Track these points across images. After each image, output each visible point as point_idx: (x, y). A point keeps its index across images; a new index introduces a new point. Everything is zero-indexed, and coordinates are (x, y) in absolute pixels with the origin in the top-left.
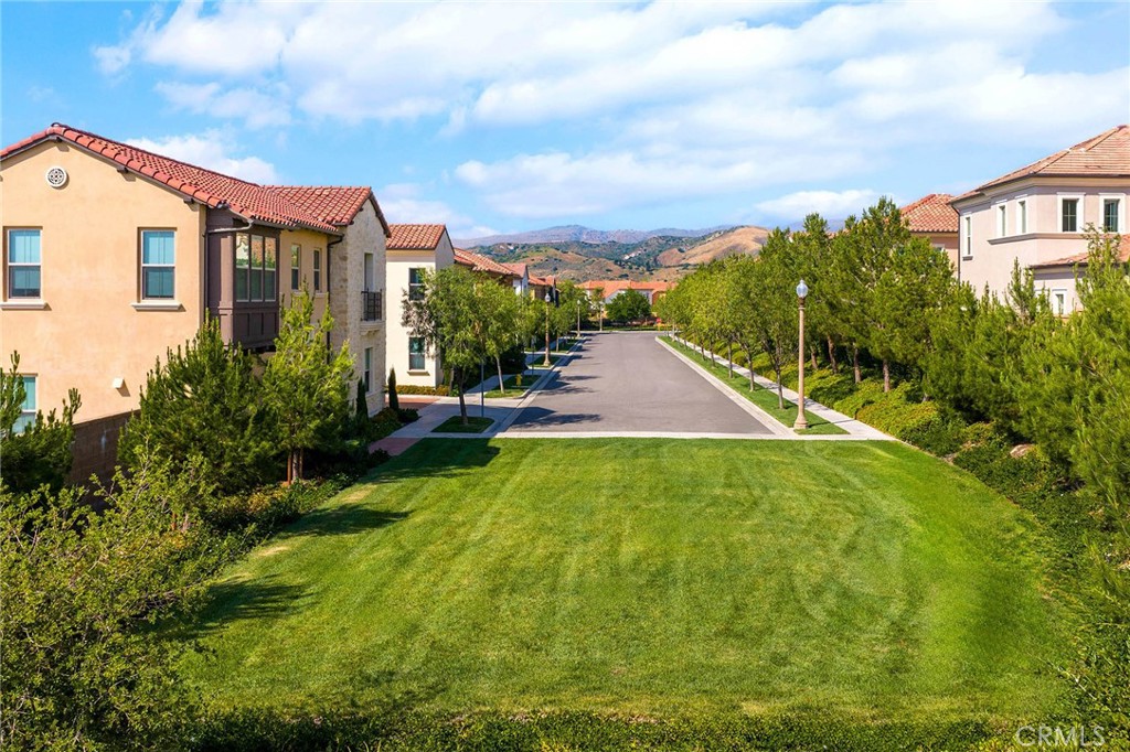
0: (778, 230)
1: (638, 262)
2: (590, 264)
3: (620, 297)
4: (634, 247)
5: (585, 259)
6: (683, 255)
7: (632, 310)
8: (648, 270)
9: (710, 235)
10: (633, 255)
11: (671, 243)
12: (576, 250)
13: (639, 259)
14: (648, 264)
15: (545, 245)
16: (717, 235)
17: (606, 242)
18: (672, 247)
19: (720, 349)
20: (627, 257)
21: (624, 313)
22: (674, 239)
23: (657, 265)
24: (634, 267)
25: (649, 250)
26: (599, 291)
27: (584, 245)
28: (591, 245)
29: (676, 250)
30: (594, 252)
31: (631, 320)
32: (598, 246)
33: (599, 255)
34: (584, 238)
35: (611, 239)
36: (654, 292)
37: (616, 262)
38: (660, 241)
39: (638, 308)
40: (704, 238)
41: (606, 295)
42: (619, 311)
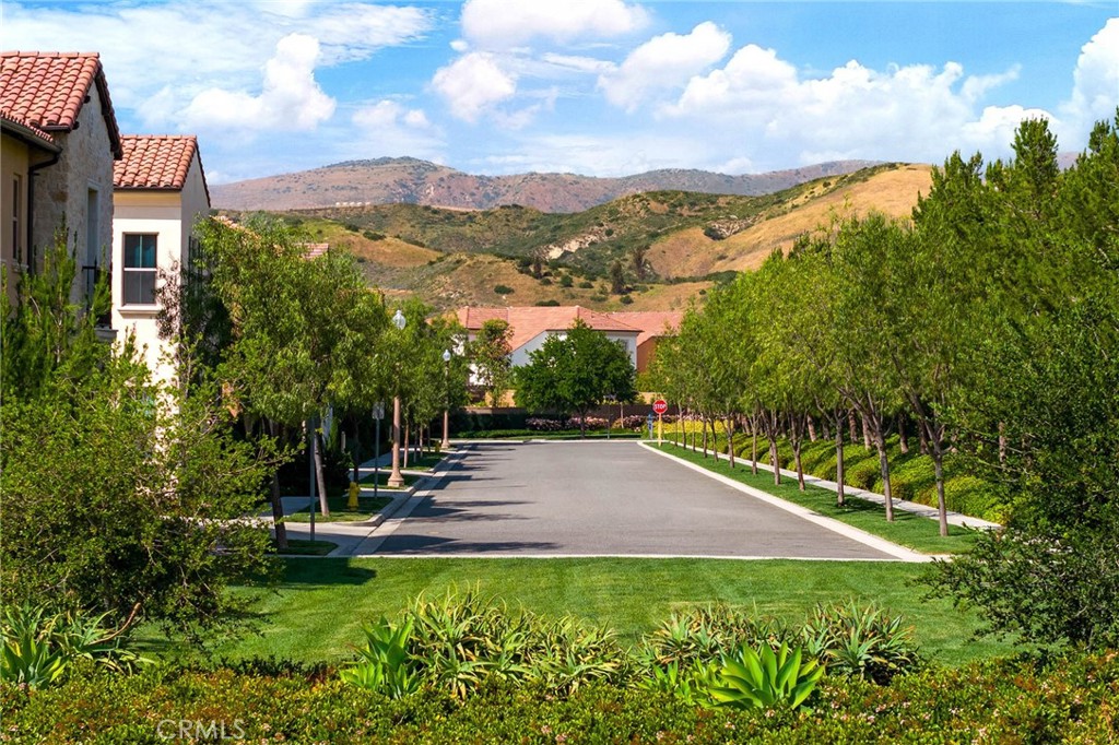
0: (956, 159)
1: (588, 267)
2: (450, 270)
3: (554, 348)
4: (577, 224)
5: (433, 255)
6: (719, 247)
7: (586, 382)
8: (618, 290)
9: (799, 188)
10: (573, 246)
11: (685, 211)
12: (407, 229)
13: (592, 257)
14: (617, 271)
15: (313, 215)
16: (819, 189)
17: (494, 206)
18: (687, 223)
19: (819, 461)
20: (555, 253)
21: (564, 391)
22: (692, 199)
23: (643, 276)
24: (578, 280)
25: (620, 231)
26: (495, 332)
27: (431, 217)
28: (450, 216)
29: (698, 233)
30: (461, 238)
31: (582, 411)
32: (471, 218)
33: (475, 246)
34: (429, 195)
35: (509, 199)
36: (641, 338)
37: (524, 266)
38: (653, 205)
39: (602, 376)
40: (779, 198)
41: (514, 343)
42: (551, 385)
